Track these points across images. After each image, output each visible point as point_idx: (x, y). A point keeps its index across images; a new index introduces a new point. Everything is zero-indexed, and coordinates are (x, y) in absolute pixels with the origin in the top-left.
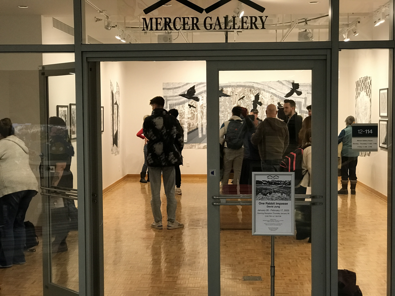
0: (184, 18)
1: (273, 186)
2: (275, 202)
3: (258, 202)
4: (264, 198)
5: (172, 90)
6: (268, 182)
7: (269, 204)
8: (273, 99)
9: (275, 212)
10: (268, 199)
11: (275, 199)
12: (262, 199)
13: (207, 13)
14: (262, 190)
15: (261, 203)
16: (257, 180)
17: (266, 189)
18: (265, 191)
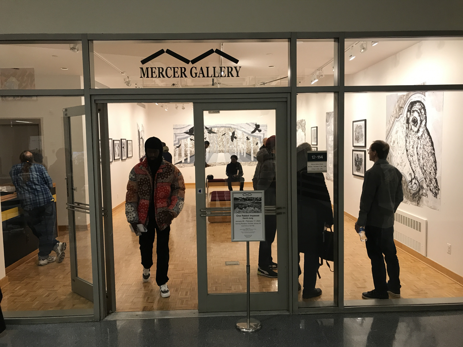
0: (174, 68)
1: (247, 201)
2: (249, 214)
3: (235, 215)
4: (240, 211)
5: (179, 130)
6: (243, 198)
7: (244, 216)
8: (243, 135)
9: (249, 222)
10: (244, 212)
11: (249, 212)
12: (239, 212)
13: (193, 64)
14: (238, 205)
15: (238, 216)
16: (234, 197)
17: (242, 204)
18: (241, 206)
